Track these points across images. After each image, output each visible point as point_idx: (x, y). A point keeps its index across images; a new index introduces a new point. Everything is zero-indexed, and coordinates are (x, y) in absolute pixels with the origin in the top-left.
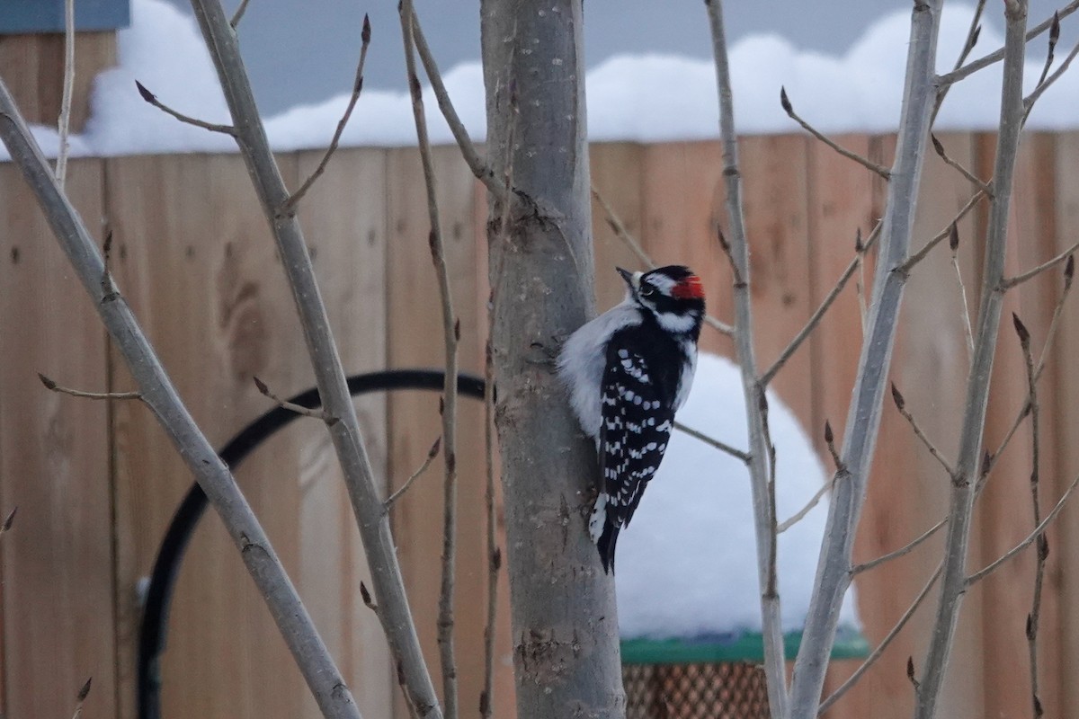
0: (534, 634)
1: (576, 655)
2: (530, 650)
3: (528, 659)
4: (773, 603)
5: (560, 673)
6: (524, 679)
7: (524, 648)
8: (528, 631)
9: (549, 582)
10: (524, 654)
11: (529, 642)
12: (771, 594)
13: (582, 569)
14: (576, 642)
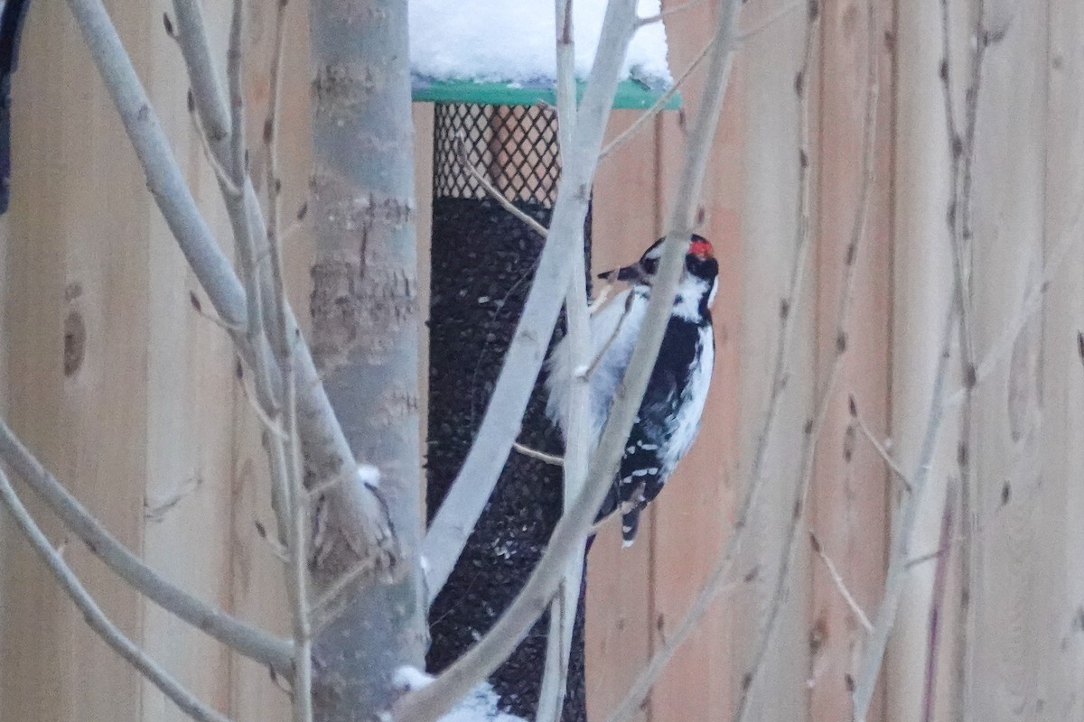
0: (328, 70)
1: (369, 91)
2: (325, 84)
3: (324, 92)
4: (566, 48)
5: (353, 107)
6: (318, 111)
7: (319, 82)
8: (323, 68)
9: (346, 21)
10: (319, 88)
11: (324, 77)
12: (565, 39)
13: (378, 11)
14: (369, 78)
